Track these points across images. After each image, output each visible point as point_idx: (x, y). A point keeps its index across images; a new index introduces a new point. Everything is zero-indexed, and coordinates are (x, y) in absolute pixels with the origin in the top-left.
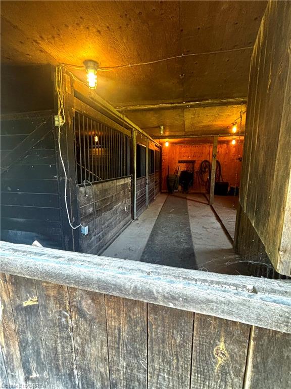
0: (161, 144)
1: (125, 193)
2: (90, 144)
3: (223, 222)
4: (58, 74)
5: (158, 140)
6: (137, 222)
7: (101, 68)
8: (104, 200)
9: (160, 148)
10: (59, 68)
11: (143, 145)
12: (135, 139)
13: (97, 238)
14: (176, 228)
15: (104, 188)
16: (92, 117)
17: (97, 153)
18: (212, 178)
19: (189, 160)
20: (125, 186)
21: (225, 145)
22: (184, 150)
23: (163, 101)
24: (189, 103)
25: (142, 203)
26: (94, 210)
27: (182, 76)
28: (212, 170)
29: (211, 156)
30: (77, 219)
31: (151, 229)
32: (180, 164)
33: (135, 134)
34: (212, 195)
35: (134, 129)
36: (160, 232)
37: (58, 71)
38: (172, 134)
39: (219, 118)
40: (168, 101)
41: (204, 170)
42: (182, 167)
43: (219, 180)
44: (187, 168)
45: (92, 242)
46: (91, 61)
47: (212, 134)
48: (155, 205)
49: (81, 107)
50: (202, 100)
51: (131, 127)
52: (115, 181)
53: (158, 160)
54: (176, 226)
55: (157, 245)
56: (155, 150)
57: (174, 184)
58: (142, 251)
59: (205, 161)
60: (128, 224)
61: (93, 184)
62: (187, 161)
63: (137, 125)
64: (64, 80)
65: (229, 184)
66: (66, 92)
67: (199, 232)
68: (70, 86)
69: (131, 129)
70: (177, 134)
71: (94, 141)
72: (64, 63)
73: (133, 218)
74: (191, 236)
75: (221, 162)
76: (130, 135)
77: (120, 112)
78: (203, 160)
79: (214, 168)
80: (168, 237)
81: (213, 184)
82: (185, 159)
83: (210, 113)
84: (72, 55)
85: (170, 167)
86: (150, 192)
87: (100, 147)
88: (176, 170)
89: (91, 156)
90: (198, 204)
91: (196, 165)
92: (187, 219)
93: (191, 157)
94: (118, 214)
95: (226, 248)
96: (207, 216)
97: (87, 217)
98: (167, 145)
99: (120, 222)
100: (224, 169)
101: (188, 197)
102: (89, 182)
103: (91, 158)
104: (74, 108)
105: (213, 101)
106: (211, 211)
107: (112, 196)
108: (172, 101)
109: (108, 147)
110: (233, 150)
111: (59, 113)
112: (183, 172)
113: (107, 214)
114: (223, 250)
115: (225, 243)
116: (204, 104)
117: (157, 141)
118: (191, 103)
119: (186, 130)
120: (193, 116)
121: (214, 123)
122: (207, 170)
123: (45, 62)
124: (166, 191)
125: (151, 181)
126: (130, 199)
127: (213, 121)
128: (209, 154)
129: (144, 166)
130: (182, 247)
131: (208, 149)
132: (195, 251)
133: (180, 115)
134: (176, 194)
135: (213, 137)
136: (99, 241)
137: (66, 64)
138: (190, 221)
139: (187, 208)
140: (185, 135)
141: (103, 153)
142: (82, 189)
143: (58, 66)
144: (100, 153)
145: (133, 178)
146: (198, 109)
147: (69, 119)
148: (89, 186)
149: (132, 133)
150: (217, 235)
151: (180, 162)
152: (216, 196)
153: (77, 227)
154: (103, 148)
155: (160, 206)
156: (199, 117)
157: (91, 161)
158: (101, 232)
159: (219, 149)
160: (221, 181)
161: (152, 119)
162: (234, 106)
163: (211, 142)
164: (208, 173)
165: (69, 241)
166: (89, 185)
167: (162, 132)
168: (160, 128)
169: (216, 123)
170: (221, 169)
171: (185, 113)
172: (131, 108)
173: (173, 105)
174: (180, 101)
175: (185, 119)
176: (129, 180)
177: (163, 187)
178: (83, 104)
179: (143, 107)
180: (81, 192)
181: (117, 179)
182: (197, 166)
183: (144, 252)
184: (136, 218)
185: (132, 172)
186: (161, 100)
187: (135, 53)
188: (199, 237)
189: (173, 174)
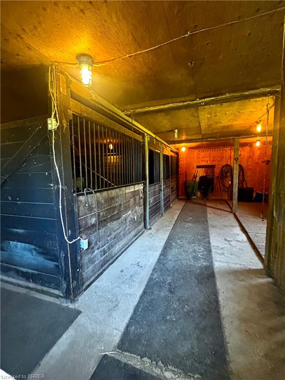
0: (178, 149)
1: (135, 201)
2: (105, 152)
3: (249, 234)
4: (51, 73)
5: (174, 145)
6: (150, 231)
7: (97, 63)
8: (110, 208)
9: (177, 154)
10: (52, 68)
11: (156, 151)
12: (146, 144)
13: (101, 251)
14: (194, 240)
15: (110, 196)
16: (94, 121)
17: (112, 160)
18: (234, 183)
19: (208, 164)
20: (135, 194)
21: (248, 147)
22: (202, 154)
23: (173, 99)
24: (203, 100)
25: (156, 210)
26: (96, 221)
27: (191, 64)
28: (234, 175)
29: (232, 159)
30: (74, 231)
31: (165, 241)
32: (199, 169)
33: (147, 139)
34: (235, 201)
35: (146, 134)
36: (174, 244)
37: (51, 71)
38: (189, 138)
39: (239, 116)
40: (179, 99)
41: (224, 174)
42: (201, 173)
43: (243, 185)
44: (207, 173)
45: (95, 256)
46: (84, 55)
47: (233, 136)
48: (171, 212)
49: (81, 109)
50: (218, 95)
51: (143, 132)
52: (124, 188)
53: (174, 166)
54: (193, 238)
55: (170, 261)
56: (171, 156)
57: (193, 189)
58: (153, 268)
59: (225, 165)
60: (140, 234)
61: (95, 192)
62: (206, 166)
63: (149, 130)
64: (58, 80)
65: (255, 189)
66: (60, 93)
67: (221, 246)
68: (65, 86)
69: (142, 134)
70: (194, 137)
71: (109, 149)
72: (56, 62)
73: (145, 227)
74: (210, 251)
75: (244, 165)
76: (142, 140)
77: (129, 116)
78: (224, 164)
79: (236, 173)
80: (184, 251)
81: (236, 190)
82: (204, 163)
83: (229, 110)
84: (61, 49)
85: (187, 173)
86: (165, 200)
87: (115, 155)
88: (194, 176)
89: (106, 163)
90: (219, 212)
91: (215, 169)
92: (206, 229)
93: (210, 161)
94: (128, 223)
95: (254, 268)
96: (230, 226)
97: (88, 228)
98: (183, 150)
99: (130, 232)
100: (248, 174)
101: (209, 204)
102: (91, 190)
103: (106, 166)
104: (70, 110)
105: (231, 95)
106: (235, 220)
107: (121, 205)
108: (183, 99)
109: (123, 155)
110: (258, 153)
111: (53, 116)
112: (201, 178)
113: (114, 225)
114: (250, 270)
115: (253, 261)
116: (221, 100)
117: (172, 146)
118: (206, 100)
119: (203, 132)
120: (209, 116)
121: (235, 123)
122: (228, 174)
123: (38, 63)
124: (184, 197)
125: (167, 187)
126: (143, 206)
127: (233, 120)
128: (230, 158)
129: (158, 172)
130: (200, 265)
131: (228, 152)
132: (216, 270)
133: (194, 116)
134: (195, 201)
135: (234, 139)
136: (104, 255)
137: (59, 63)
138: (210, 232)
139: (207, 216)
140: (202, 139)
141: (118, 160)
142: (81, 198)
143: (51, 65)
144: (115, 160)
145: (145, 184)
146: (214, 106)
147: (64, 121)
148: (91, 195)
149: (144, 138)
150: (242, 250)
151: (198, 167)
152: (240, 202)
153: (74, 241)
154: (118, 155)
155: (177, 213)
156: (216, 116)
157: (106, 169)
158: (107, 245)
159: (241, 152)
160: (245, 186)
161: (164, 122)
162: (258, 99)
163: (232, 145)
164: (229, 178)
165: (64, 257)
166: (91, 193)
167: (176, 136)
168: (174, 132)
169: (237, 123)
170: (245, 173)
171: (200, 113)
172: (140, 110)
173: (185, 103)
174: (192, 98)
175: (201, 119)
176: (140, 187)
177: (180, 194)
178: (83, 107)
179: (152, 109)
180: (81, 202)
181: (125, 186)
182: (217, 171)
183: (154, 269)
184: (148, 227)
185: (144, 178)
186: (171, 98)
187: (130, 37)
188: (220, 252)
189: (191, 179)
